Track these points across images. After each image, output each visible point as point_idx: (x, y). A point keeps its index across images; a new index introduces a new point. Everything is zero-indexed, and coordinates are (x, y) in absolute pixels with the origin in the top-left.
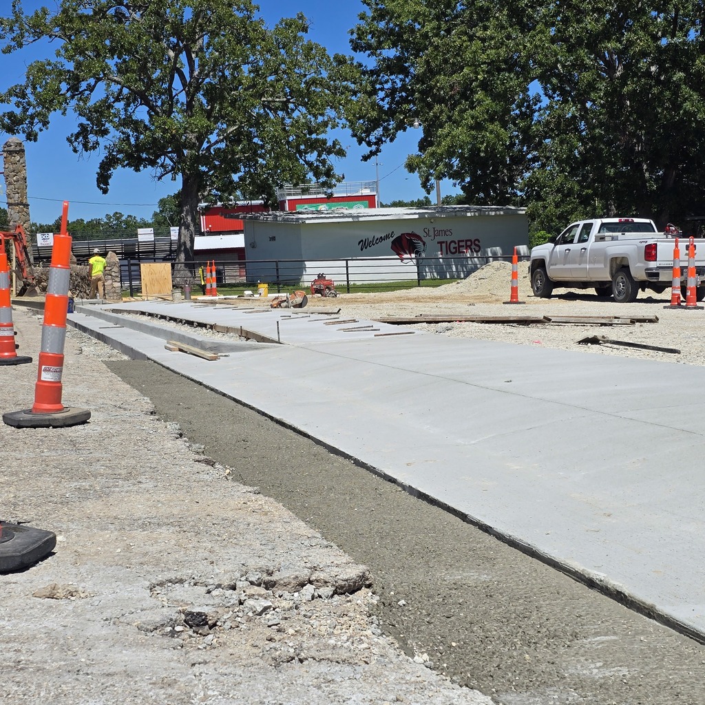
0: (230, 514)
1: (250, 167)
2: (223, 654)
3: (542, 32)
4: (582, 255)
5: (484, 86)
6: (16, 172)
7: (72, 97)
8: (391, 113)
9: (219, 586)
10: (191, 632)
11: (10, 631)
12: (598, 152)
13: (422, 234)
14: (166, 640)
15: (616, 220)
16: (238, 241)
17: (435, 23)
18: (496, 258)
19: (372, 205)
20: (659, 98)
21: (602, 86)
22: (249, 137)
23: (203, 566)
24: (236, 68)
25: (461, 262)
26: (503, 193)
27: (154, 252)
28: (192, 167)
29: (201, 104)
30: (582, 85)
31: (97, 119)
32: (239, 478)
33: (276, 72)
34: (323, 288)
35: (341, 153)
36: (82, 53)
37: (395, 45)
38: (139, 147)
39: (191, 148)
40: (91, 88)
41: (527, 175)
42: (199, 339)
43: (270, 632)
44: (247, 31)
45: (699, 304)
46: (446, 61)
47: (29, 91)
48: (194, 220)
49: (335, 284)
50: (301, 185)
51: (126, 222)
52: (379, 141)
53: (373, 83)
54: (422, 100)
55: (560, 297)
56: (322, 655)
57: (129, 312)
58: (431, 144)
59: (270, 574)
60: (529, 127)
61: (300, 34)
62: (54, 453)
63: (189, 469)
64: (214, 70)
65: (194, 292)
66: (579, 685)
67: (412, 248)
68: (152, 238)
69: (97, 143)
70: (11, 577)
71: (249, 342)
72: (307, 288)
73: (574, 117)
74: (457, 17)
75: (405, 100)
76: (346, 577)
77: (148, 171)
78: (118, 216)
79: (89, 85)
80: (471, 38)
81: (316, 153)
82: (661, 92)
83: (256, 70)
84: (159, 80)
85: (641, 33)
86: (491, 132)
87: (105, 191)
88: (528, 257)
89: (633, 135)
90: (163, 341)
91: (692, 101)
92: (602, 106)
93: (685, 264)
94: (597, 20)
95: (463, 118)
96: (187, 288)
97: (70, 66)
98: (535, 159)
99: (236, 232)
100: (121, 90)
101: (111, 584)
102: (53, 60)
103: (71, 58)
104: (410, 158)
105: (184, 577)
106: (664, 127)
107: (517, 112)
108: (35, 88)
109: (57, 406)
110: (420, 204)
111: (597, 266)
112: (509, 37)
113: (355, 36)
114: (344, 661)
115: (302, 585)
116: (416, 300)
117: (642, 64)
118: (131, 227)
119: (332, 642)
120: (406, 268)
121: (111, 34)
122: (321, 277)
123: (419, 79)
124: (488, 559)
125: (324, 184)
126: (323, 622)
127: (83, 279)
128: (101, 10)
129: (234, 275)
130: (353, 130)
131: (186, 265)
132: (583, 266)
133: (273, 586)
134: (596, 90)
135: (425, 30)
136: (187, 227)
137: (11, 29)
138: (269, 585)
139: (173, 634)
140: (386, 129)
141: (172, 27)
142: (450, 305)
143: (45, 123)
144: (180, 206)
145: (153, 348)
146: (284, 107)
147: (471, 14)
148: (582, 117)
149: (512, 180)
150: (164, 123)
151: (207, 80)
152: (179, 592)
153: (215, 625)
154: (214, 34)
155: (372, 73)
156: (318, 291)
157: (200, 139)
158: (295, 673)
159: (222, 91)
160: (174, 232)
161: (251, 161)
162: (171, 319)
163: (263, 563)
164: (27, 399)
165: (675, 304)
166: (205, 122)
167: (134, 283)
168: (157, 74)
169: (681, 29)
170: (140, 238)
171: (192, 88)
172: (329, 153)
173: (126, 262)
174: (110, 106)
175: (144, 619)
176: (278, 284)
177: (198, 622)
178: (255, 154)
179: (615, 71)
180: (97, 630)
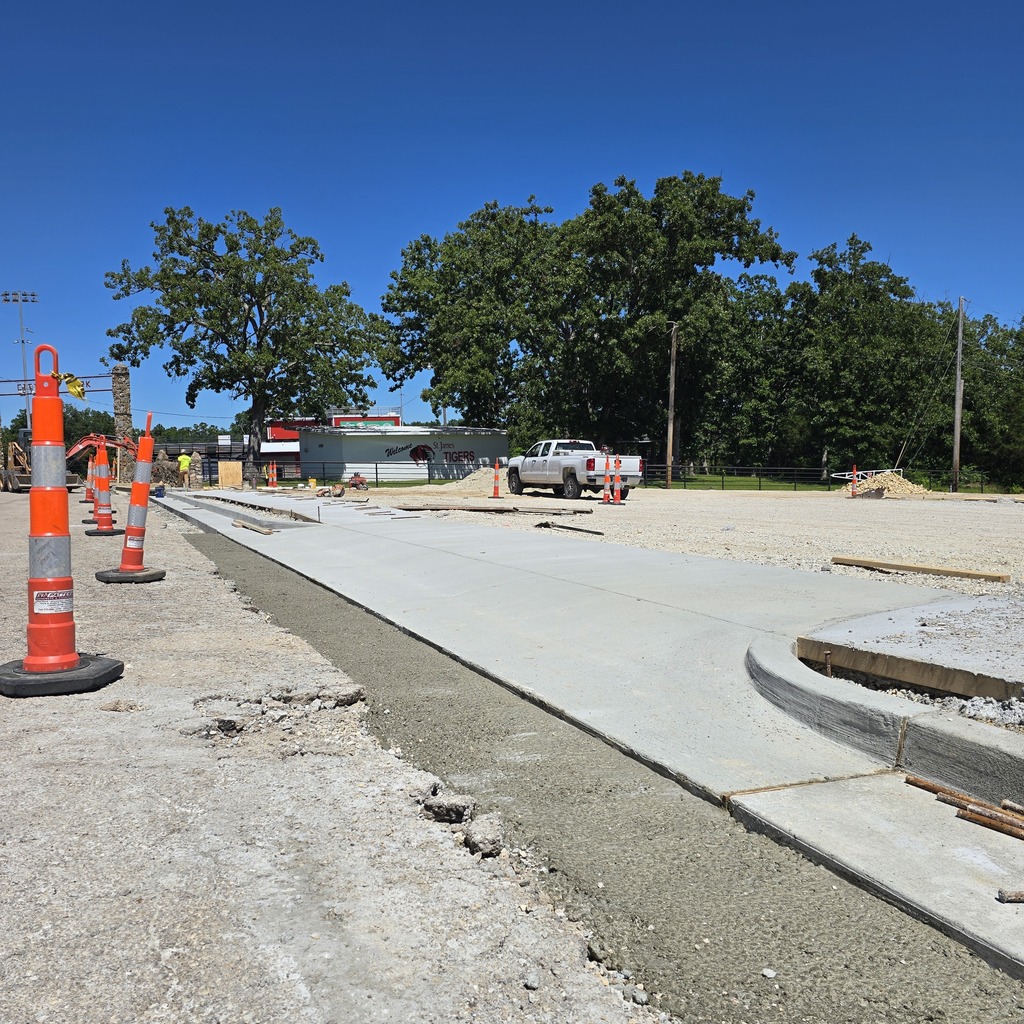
0: (264, 648)
1: (305, 392)
2: (243, 751)
3: (518, 305)
4: (544, 465)
5: (478, 342)
6: (122, 390)
7: (168, 335)
8: (411, 358)
9: (248, 701)
10: (222, 735)
11: (79, 736)
12: (558, 393)
13: (432, 446)
14: (201, 741)
15: (567, 441)
16: (294, 447)
17: (443, 295)
18: (485, 466)
19: (397, 424)
20: (599, 357)
21: (560, 346)
22: (305, 370)
23: (238, 687)
24: (296, 319)
25: (461, 467)
26: (491, 419)
27: (230, 453)
28: (260, 391)
29: (268, 344)
30: (547, 345)
31: (187, 353)
32: (276, 622)
33: (326, 324)
34: (357, 483)
35: (373, 385)
36: (176, 302)
37: (414, 309)
38: (219, 374)
39: (260, 377)
40: (183, 329)
41: (508, 407)
42: (258, 518)
43: (283, 734)
44: (304, 293)
45: (622, 502)
46: (451, 323)
47: (134, 329)
48: (260, 430)
49: (368, 480)
50: (344, 407)
51: (210, 430)
52: (402, 378)
53: (398, 336)
54: (434, 350)
55: (529, 494)
56: (319, 750)
57: (207, 498)
58: (440, 382)
59: (289, 691)
60: (510, 373)
61: (344, 297)
62: (132, 602)
63: (237, 615)
64: (278, 320)
65: (259, 483)
66: (506, 767)
67: (425, 456)
68: (229, 443)
69: (187, 370)
70: (85, 695)
71: (297, 522)
72: (347, 483)
73: (541, 367)
74: (459, 291)
75: (421, 349)
76: (345, 693)
77: (226, 393)
78: (203, 425)
79: (181, 327)
80: (469, 307)
81: (355, 384)
82: (601, 353)
83: (311, 322)
84: (236, 325)
85: (588, 310)
86: (482, 375)
87: (192, 407)
88: (507, 465)
89: (581, 382)
90: (230, 520)
91: (622, 359)
92: (560, 360)
93: (613, 473)
94: (557, 300)
95: (463, 365)
96: (253, 480)
97: (167, 312)
98: (513, 396)
99: (295, 440)
100: (207, 331)
101: (164, 699)
102: (154, 306)
103: (168, 306)
104: (424, 391)
105: (222, 695)
106: (602, 377)
107: (502, 362)
108: (138, 327)
109: (139, 567)
110: (432, 425)
111: (554, 473)
112: (496, 308)
113: (385, 301)
114: (335, 754)
115: (312, 699)
116: (426, 493)
117: (588, 332)
118: (214, 433)
119: (327, 740)
120: (420, 470)
121: (200, 290)
122: (356, 475)
123: (431, 334)
124: (454, 679)
125: (360, 407)
126: (325, 726)
127: (173, 472)
128: (192, 271)
129: (291, 472)
130: (383, 368)
131: (254, 464)
132: (544, 473)
133: (290, 700)
134: (557, 349)
135: (436, 299)
136: (256, 435)
137: (121, 282)
138: (287, 700)
139: (208, 736)
140: (407, 369)
141: (247, 287)
142: (450, 498)
143: (147, 354)
144: (251, 419)
145: (223, 525)
146: (332, 349)
147: (469, 290)
148: (547, 368)
149: (497, 411)
150: (240, 358)
151: (273, 327)
152: (216, 705)
153: (242, 729)
154: (279, 294)
155: (398, 328)
156: (354, 485)
157: (268, 370)
158: (296, 763)
159: (284, 335)
160: (246, 438)
161: (305, 388)
162: (239, 503)
163: (284, 684)
164: (116, 561)
165: (606, 501)
166: (271, 358)
167: (214, 476)
168: (235, 321)
169: (615, 309)
170: (220, 443)
171: (261, 333)
172: (365, 385)
173: (207, 460)
174: (198, 343)
175: (186, 726)
176: (324, 479)
177: (228, 727)
178: (309, 383)
179: (569, 336)
180: (148, 734)
